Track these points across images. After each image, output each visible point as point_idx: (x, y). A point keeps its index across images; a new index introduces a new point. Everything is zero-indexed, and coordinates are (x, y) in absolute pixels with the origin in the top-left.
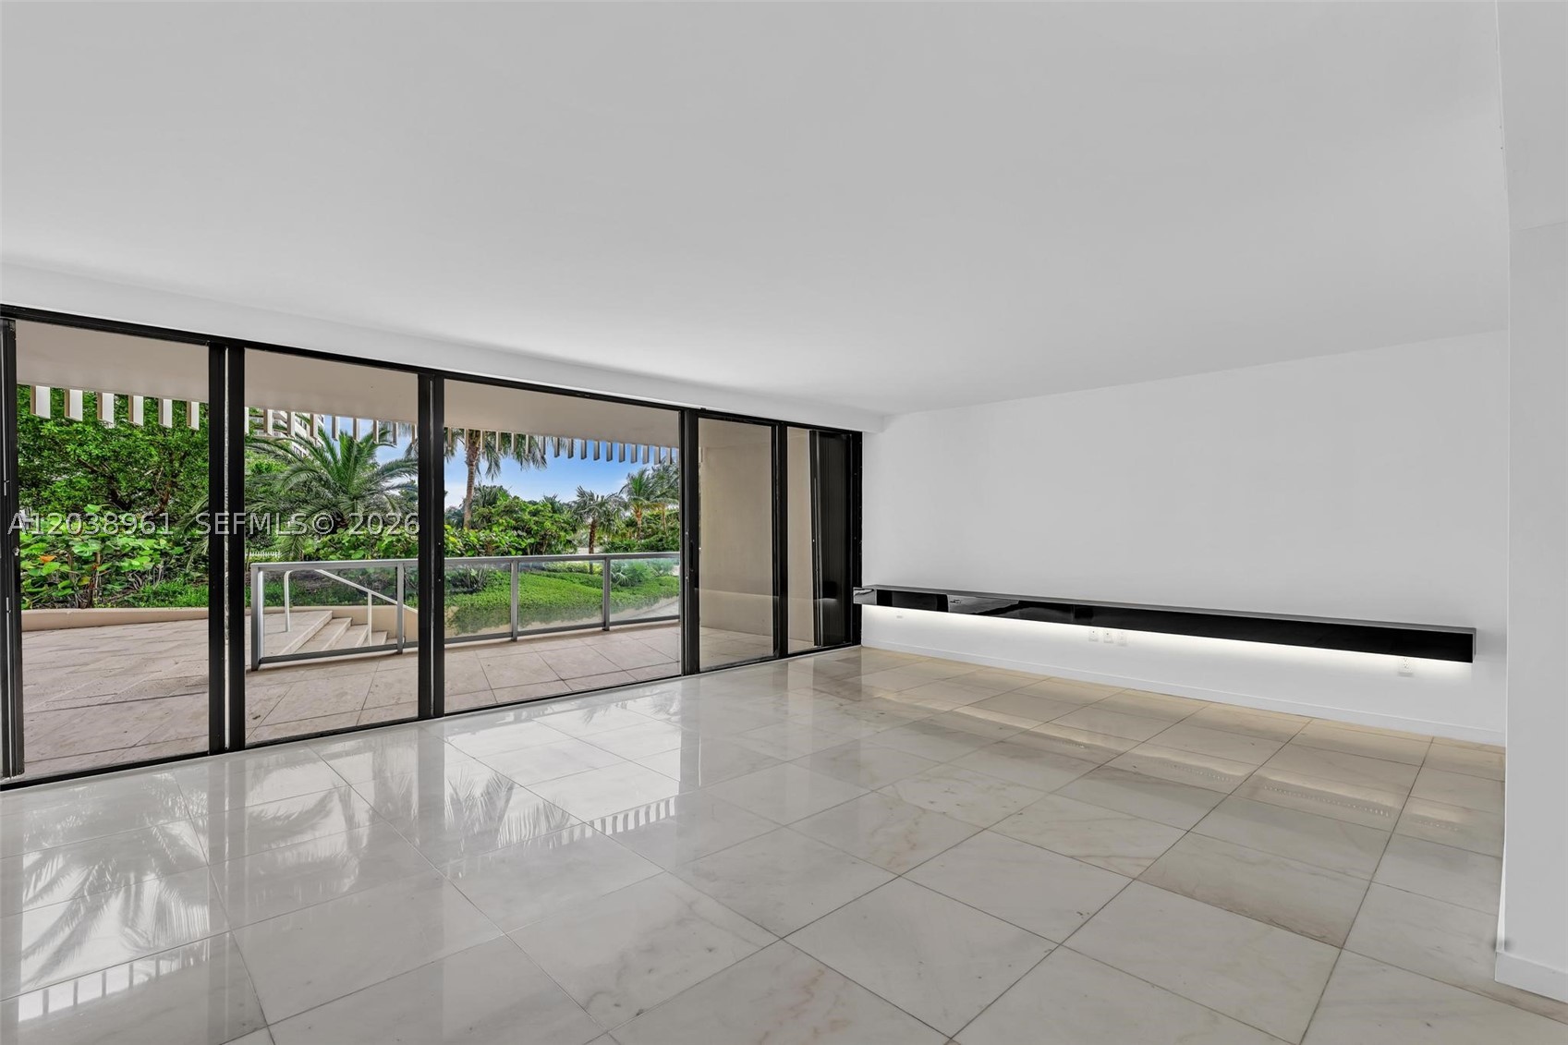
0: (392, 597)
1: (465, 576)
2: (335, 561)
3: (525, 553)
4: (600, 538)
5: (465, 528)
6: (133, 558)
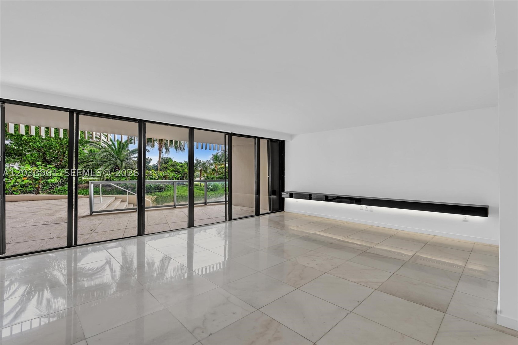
0: (135, 193)
1: (159, 187)
2: (116, 181)
3: (178, 179)
4: (203, 175)
5: (158, 171)
6: (52, 179)
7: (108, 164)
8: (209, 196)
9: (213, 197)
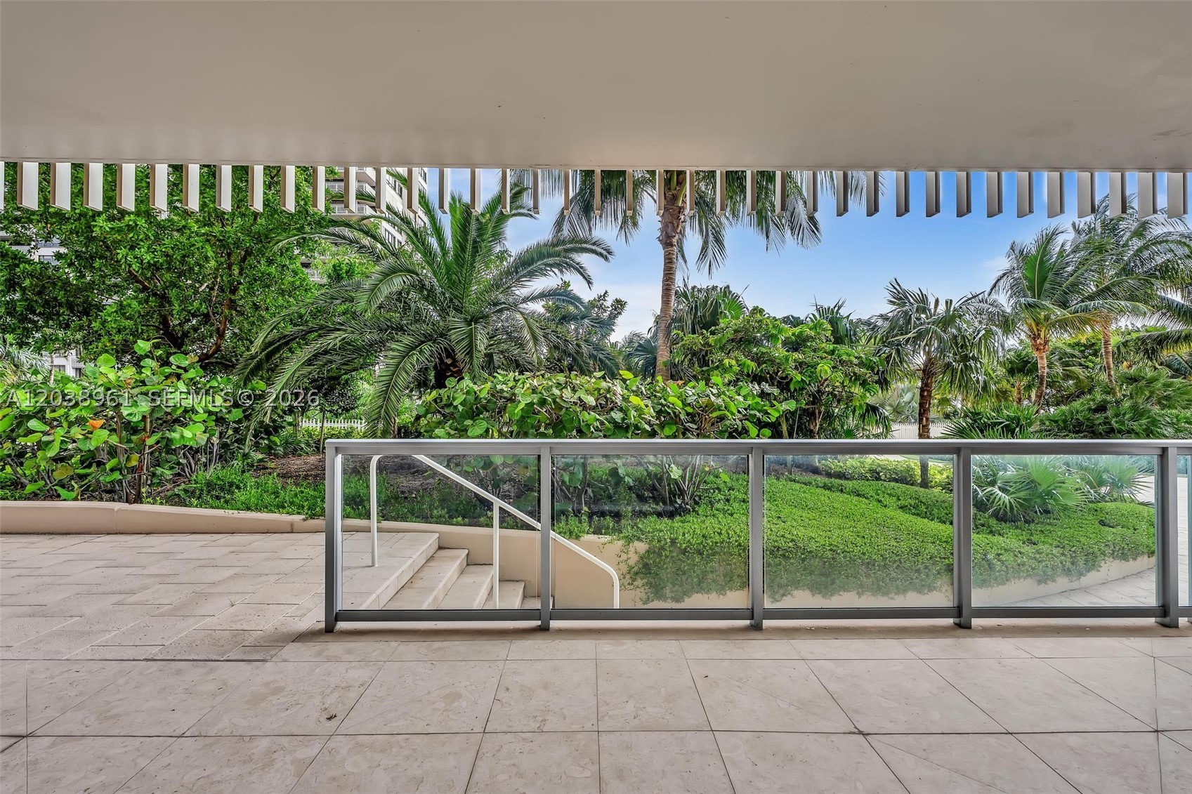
0: (531, 514)
1: (660, 480)
2: (443, 440)
3: (777, 434)
4: (944, 401)
5: (659, 378)
6: (185, 425)
7: (407, 340)
8: (991, 566)
9: (1019, 570)
